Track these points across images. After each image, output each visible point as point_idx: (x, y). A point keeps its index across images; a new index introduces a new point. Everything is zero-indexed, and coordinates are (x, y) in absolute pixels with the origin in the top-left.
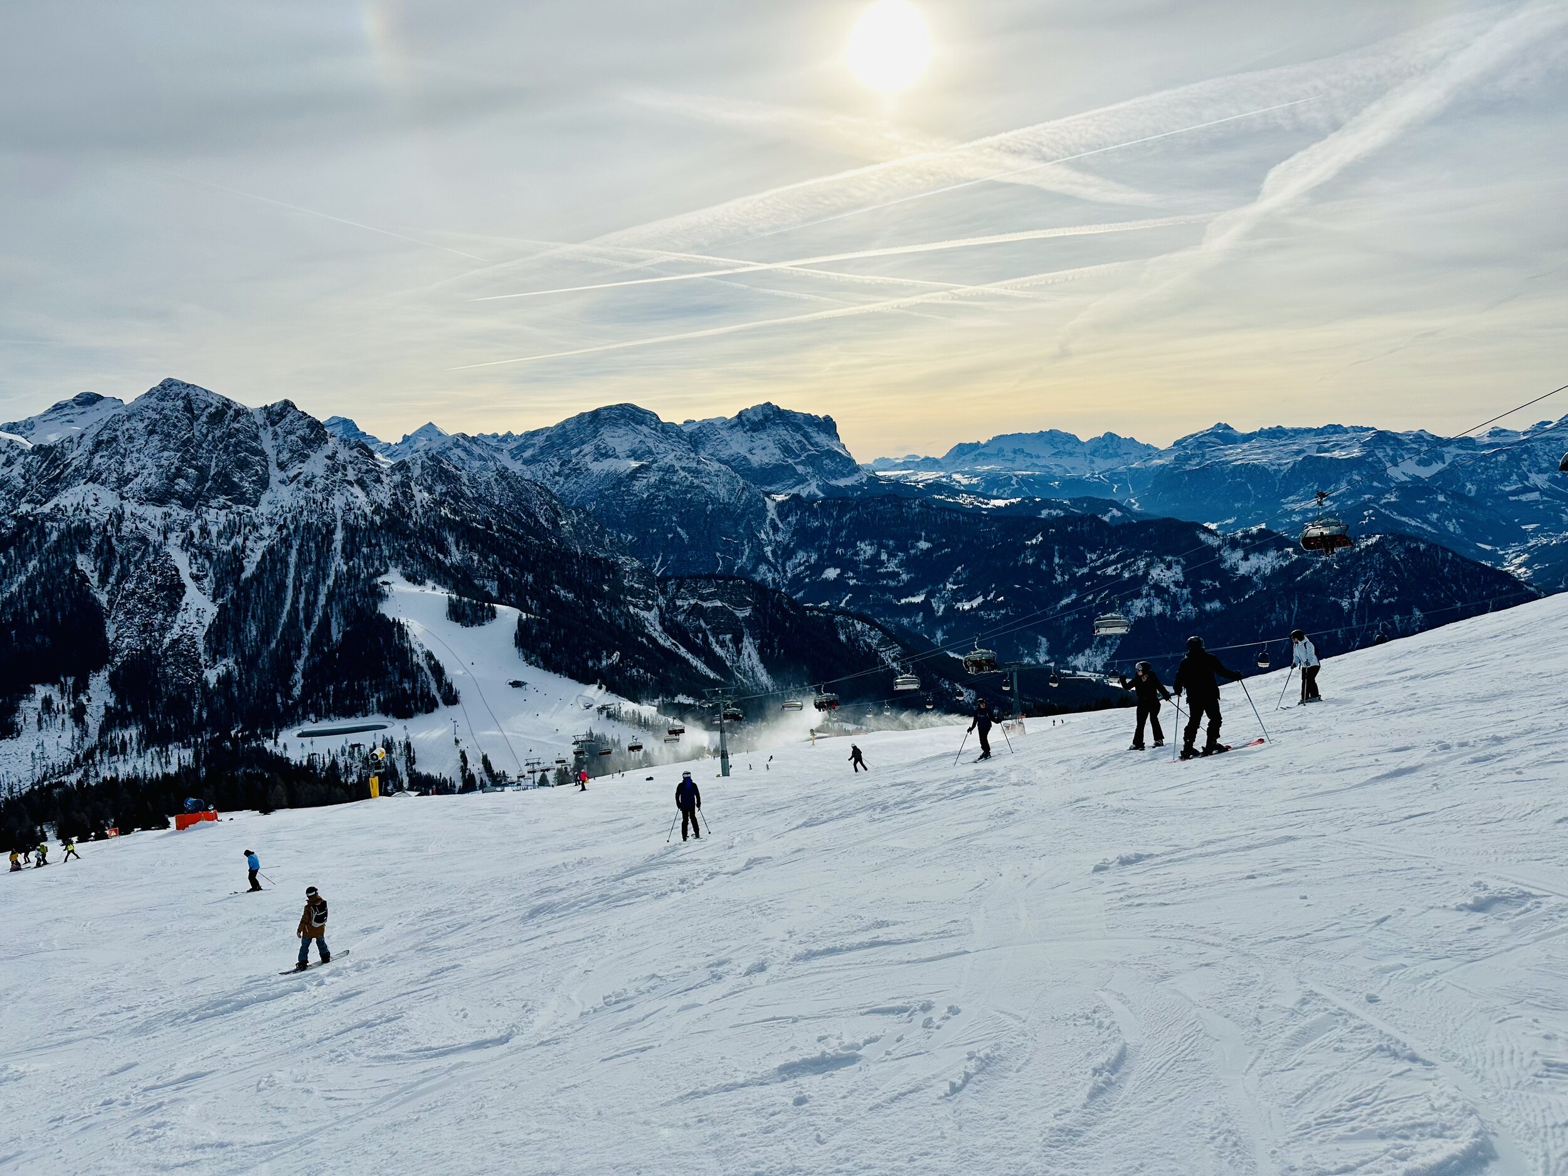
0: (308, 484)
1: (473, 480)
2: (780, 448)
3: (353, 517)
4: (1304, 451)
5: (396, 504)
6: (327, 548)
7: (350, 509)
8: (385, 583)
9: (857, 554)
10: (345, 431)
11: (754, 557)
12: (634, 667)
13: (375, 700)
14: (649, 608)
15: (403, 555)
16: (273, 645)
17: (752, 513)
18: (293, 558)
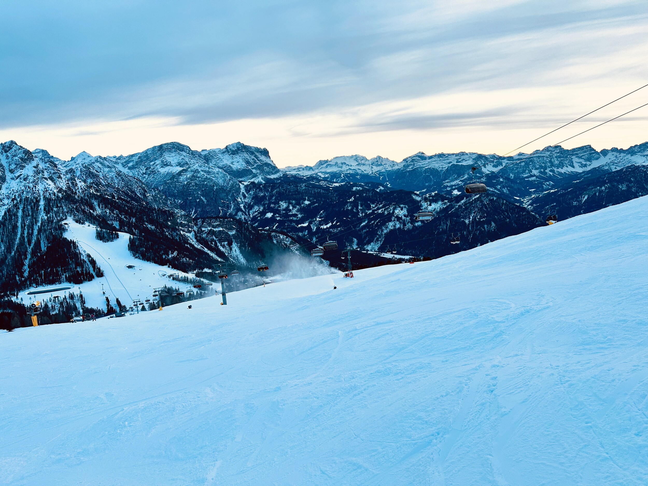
0: (25, 179)
1: (105, 177)
2: (245, 162)
3: (48, 194)
4: (451, 162)
5: (69, 188)
6: (37, 209)
7: (47, 191)
8: (66, 224)
9: (279, 207)
10: (43, 155)
11: (236, 209)
12: (184, 257)
13: (64, 276)
14: (190, 232)
15: (74, 211)
16: (13, 254)
17: (234, 190)
18: (20, 214)
